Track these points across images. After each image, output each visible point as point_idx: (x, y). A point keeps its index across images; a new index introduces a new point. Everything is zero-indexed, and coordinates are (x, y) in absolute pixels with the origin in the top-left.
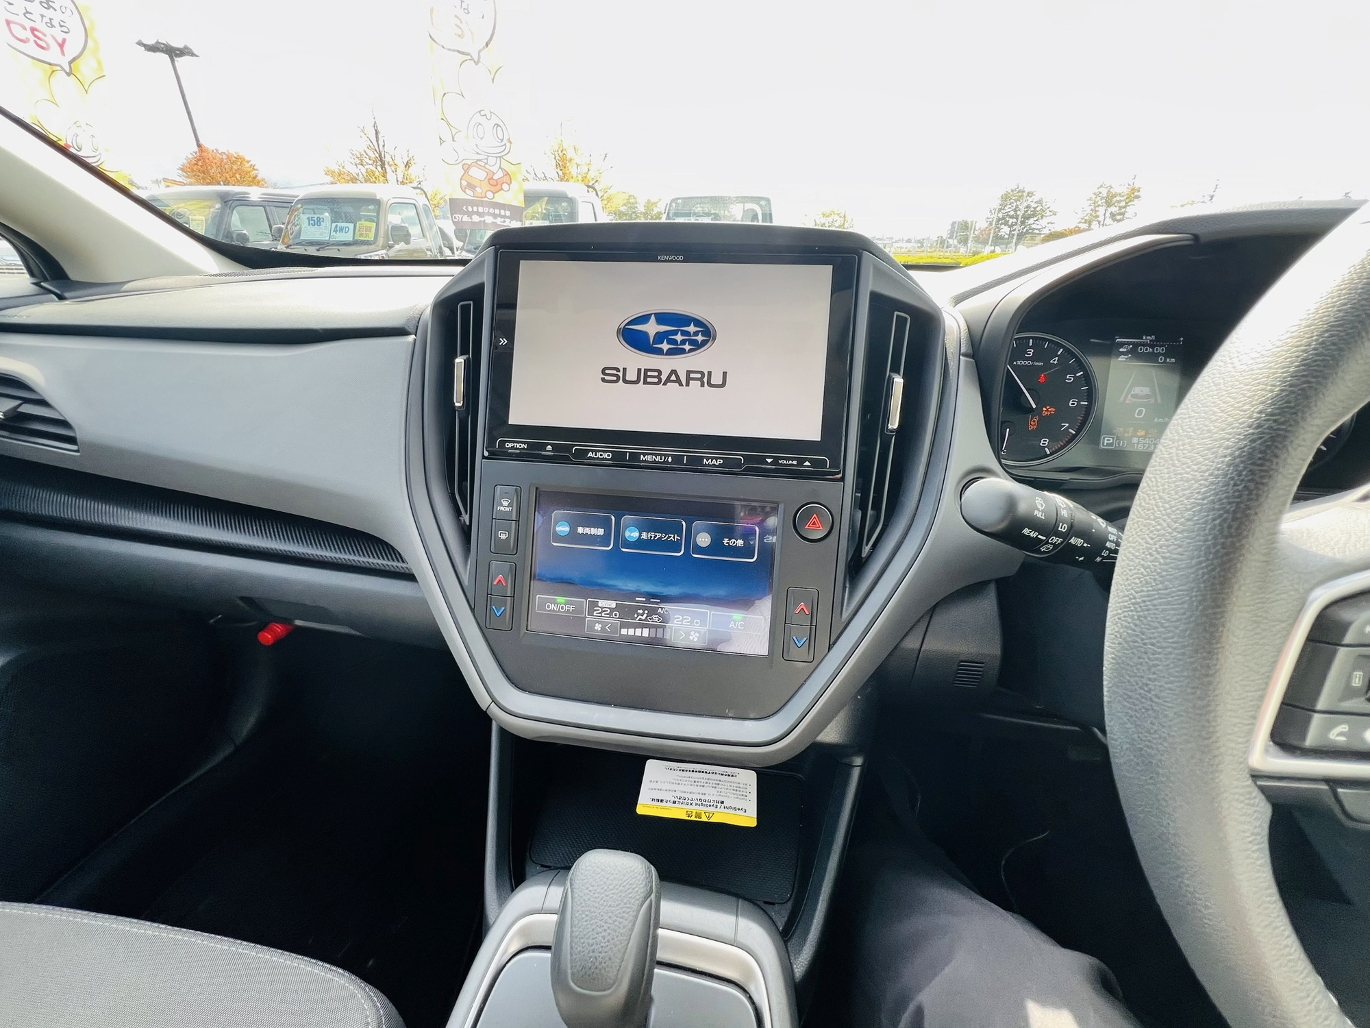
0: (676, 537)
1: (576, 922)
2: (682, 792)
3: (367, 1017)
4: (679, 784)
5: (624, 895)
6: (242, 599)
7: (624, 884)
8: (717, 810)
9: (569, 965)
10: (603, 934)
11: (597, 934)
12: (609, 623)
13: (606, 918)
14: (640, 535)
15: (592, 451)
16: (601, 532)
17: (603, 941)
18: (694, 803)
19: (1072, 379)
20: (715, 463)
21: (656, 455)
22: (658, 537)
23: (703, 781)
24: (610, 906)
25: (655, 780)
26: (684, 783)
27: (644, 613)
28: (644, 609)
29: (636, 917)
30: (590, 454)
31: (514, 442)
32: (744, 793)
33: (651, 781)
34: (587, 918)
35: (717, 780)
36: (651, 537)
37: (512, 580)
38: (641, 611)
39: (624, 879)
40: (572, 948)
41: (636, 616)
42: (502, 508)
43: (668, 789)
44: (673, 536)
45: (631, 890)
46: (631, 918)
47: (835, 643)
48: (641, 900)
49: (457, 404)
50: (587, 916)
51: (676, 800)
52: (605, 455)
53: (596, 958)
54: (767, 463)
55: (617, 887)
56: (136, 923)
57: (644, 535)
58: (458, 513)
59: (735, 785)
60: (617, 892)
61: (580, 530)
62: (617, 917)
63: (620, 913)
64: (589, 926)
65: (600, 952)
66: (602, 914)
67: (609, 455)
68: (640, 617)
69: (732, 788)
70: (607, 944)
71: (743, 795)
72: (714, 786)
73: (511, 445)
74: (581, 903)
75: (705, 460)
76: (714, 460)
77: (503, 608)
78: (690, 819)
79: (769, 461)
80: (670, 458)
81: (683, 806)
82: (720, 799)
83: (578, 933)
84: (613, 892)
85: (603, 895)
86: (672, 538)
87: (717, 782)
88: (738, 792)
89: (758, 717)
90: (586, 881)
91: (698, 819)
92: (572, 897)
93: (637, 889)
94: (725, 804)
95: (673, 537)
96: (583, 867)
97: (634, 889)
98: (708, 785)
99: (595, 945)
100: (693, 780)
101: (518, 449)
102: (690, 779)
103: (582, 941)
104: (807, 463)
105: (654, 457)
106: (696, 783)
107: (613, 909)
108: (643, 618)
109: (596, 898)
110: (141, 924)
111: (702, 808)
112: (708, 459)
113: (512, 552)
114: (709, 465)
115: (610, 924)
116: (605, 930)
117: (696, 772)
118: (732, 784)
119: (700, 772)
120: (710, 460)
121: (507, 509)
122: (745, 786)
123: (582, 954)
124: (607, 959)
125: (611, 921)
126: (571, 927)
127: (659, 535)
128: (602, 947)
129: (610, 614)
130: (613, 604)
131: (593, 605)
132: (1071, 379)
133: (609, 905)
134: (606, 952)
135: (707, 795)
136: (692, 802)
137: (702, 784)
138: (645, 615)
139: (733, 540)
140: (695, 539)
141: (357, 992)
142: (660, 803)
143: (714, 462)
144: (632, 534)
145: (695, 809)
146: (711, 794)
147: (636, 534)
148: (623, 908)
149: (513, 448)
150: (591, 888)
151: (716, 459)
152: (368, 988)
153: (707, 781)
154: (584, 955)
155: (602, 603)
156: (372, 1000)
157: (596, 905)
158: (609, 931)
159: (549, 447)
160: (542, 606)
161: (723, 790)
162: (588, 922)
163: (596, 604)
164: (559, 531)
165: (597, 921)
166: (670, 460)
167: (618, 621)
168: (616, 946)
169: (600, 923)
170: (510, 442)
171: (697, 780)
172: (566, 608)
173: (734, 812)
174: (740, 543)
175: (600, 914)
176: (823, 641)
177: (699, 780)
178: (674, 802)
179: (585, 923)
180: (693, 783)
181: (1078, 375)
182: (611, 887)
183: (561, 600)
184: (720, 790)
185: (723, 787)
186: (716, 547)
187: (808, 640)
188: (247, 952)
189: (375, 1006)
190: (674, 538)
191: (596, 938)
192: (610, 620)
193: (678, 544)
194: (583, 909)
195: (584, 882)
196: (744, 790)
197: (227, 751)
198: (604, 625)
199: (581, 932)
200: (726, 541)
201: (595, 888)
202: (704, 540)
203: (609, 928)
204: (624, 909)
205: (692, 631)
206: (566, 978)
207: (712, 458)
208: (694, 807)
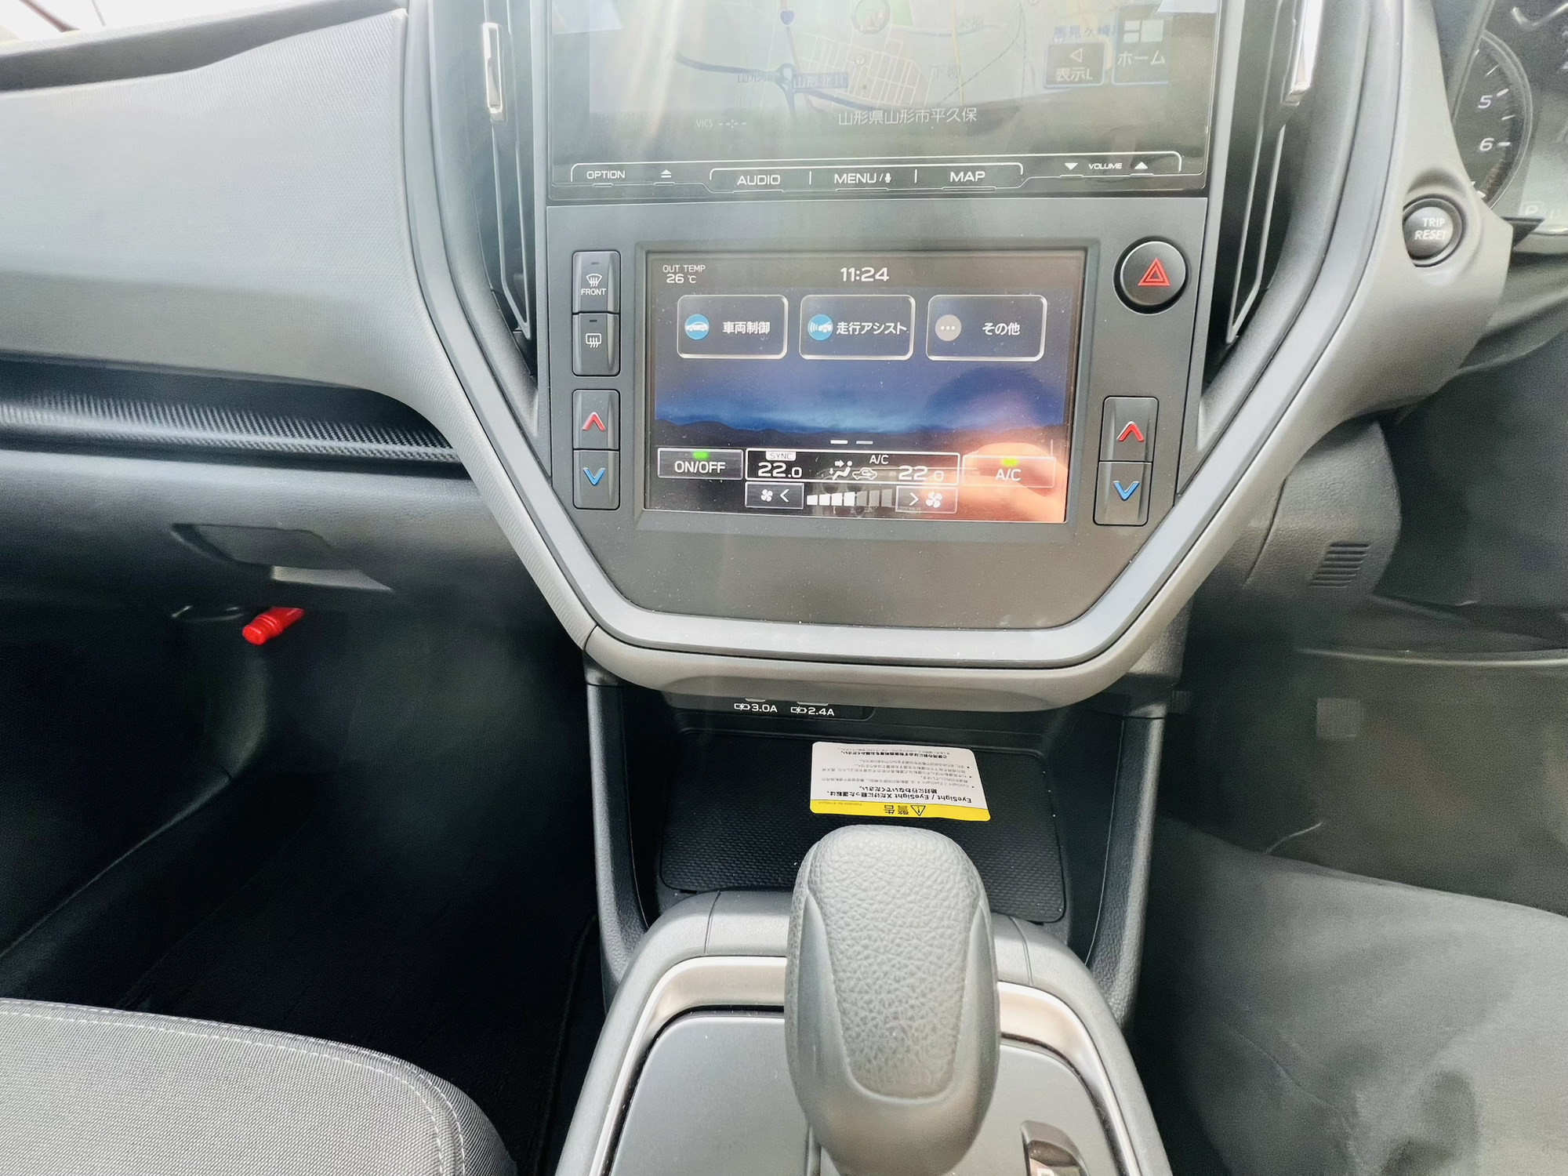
0: (899, 327)
1: (845, 961)
2: (872, 781)
3: (433, 1124)
4: (865, 771)
5: (933, 903)
6: (178, 527)
7: (929, 883)
8: (927, 801)
9: (844, 1050)
10: (910, 981)
11: (898, 981)
12: (787, 487)
13: (909, 949)
14: (835, 329)
15: (745, 173)
16: (764, 327)
17: (911, 994)
18: (893, 794)
19: (1489, 102)
20: (972, 178)
21: (861, 172)
22: (866, 329)
23: (899, 765)
24: (911, 926)
25: (831, 767)
26: (873, 768)
27: (845, 465)
28: (845, 458)
29: (966, 942)
30: (742, 180)
31: (601, 168)
32: (963, 778)
33: (824, 770)
34: (867, 952)
35: (920, 763)
36: (854, 330)
37: (614, 420)
38: (840, 463)
39: (926, 875)
40: (844, 1013)
41: (831, 471)
42: (589, 291)
43: (851, 777)
44: (893, 325)
45: (944, 894)
46: (957, 947)
47: (1183, 492)
48: (967, 911)
49: (493, 111)
50: (866, 947)
51: (865, 791)
52: (768, 180)
53: (904, 1031)
54: (1067, 170)
55: (917, 889)
56: (64, 1009)
57: (842, 327)
58: (511, 324)
59: (947, 768)
60: (918, 898)
61: (728, 327)
62: (931, 946)
63: (934, 938)
64: (875, 967)
65: (911, 1018)
66: (898, 941)
67: (775, 179)
68: (839, 473)
69: (944, 772)
70: (922, 1000)
71: (961, 781)
72: (918, 770)
73: (596, 174)
74: (848, 925)
75: (952, 174)
76: (970, 173)
77: (602, 469)
78: (891, 815)
79: (1071, 166)
80: (888, 175)
81: (877, 799)
82: (931, 787)
83: (852, 983)
84: (909, 899)
85: (891, 906)
86: (891, 329)
87: (921, 766)
88: (953, 777)
89: (1050, 624)
90: (848, 881)
91: (903, 816)
92: (824, 915)
93: (954, 891)
94: (939, 793)
95: (894, 328)
96: (835, 857)
97: (950, 890)
98: (908, 769)
99: (896, 1003)
100: (886, 765)
101: (610, 180)
102: (881, 764)
103: (866, 997)
104: (1142, 166)
105: (858, 175)
106: (890, 769)
107: (918, 931)
108: (845, 474)
109: (876, 911)
110: (73, 1010)
111: (905, 800)
112: (957, 171)
113: (611, 369)
114: (960, 183)
115: (919, 959)
116: (912, 974)
117: (888, 754)
118: (943, 768)
119: (892, 754)
120: (962, 174)
121: (597, 292)
122: (961, 769)
123: (870, 1025)
124: (928, 1030)
125: (920, 955)
126: (835, 972)
127: (868, 326)
128: (912, 1007)
129: (787, 471)
130: (791, 454)
131: (756, 459)
132: (1486, 104)
133: (908, 924)
134: (922, 1018)
135: (910, 783)
136: (889, 793)
137: (899, 769)
138: (848, 470)
139: (1001, 325)
140: (933, 331)
141: (413, 1088)
142: (842, 798)
143: (970, 176)
144: (820, 328)
145: (895, 801)
146: (916, 782)
147: (828, 327)
148: (937, 928)
149: (600, 179)
150: (862, 895)
151: (974, 170)
152: (430, 1079)
153: (905, 765)
154: (876, 1026)
155: (772, 454)
156: (439, 1099)
157: (881, 925)
158: (920, 974)
159: (666, 172)
160: (668, 468)
161: (931, 775)
162: (871, 961)
163: (761, 456)
164: (689, 331)
165: (891, 956)
166: (888, 178)
167: (800, 483)
168: (941, 1004)
169: (899, 959)
170: (594, 169)
171: (891, 765)
172: (710, 467)
173: (953, 803)
174: (1014, 328)
175: (892, 942)
176: (1163, 487)
177: (894, 764)
178: (865, 795)
179: (865, 963)
180: (886, 769)
181: (1499, 94)
182: (903, 890)
183: (701, 453)
184: (927, 776)
185: (930, 771)
186: (972, 337)
187: (1140, 487)
188: (239, 1040)
189: (444, 1107)
190: (896, 330)
191: (896, 990)
192: (788, 482)
193: (904, 336)
194: (854, 934)
195: (845, 883)
196: (961, 774)
197: (221, 784)
198: (777, 491)
199: (859, 979)
200: (988, 327)
201: (872, 893)
202: (949, 328)
203: (919, 968)
204: (940, 931)
205: (931, 490)
206: (841, 1074)
207: (966, 170)
208: (893, 800)
